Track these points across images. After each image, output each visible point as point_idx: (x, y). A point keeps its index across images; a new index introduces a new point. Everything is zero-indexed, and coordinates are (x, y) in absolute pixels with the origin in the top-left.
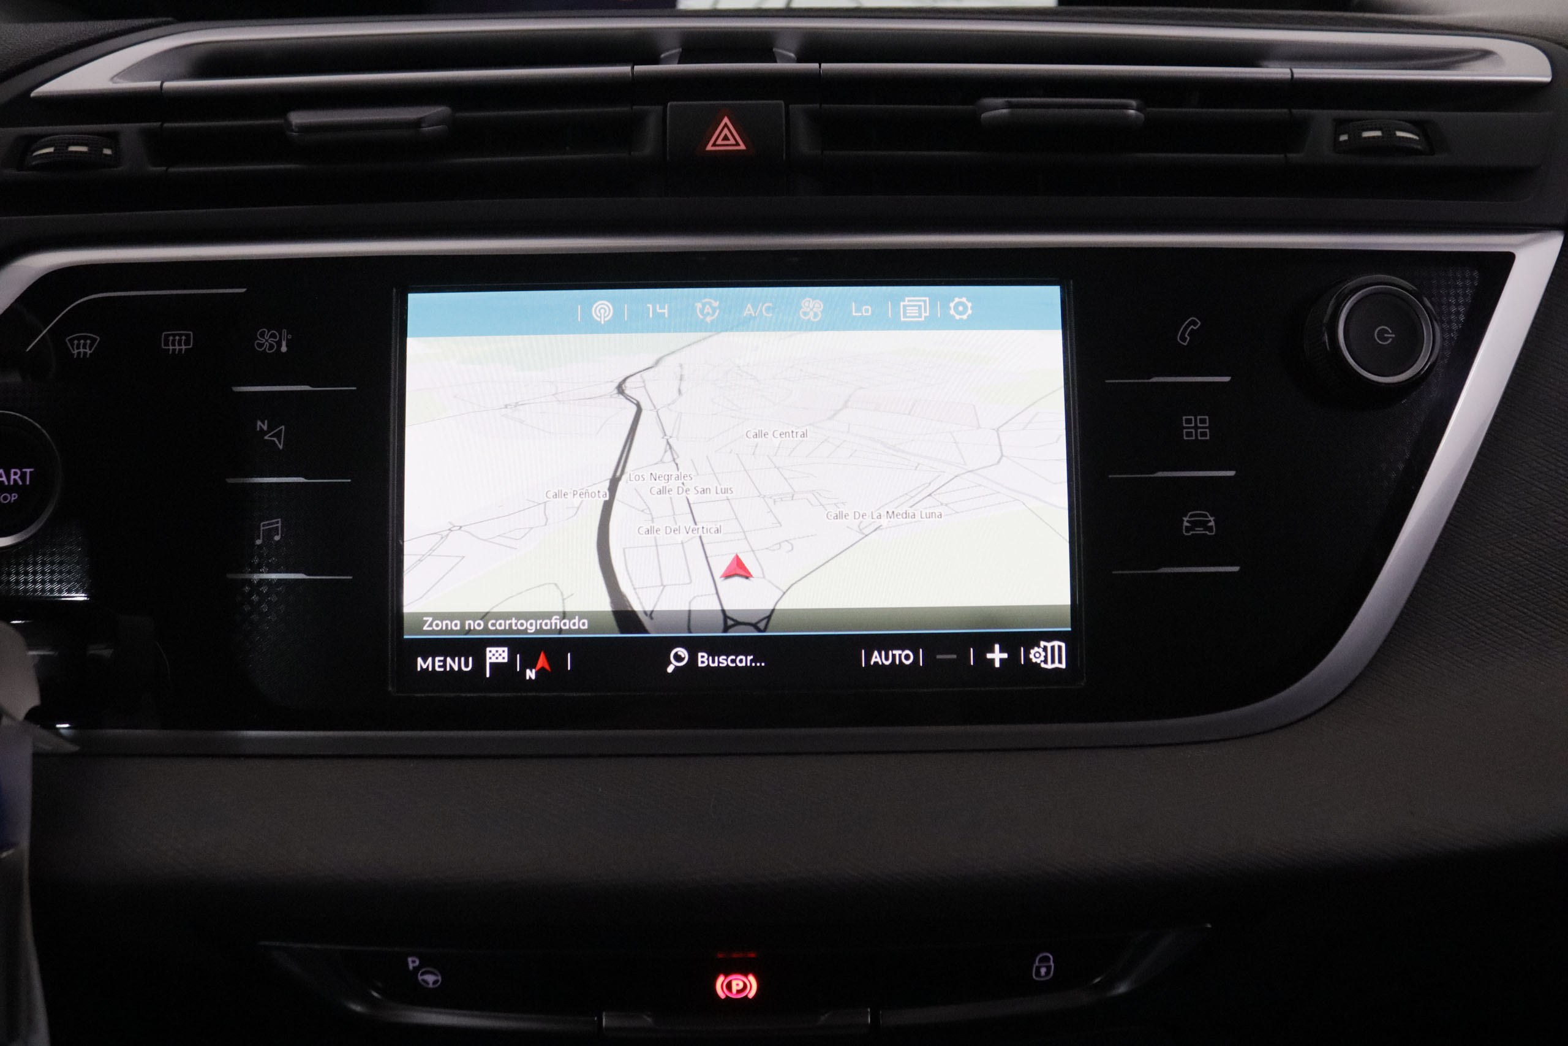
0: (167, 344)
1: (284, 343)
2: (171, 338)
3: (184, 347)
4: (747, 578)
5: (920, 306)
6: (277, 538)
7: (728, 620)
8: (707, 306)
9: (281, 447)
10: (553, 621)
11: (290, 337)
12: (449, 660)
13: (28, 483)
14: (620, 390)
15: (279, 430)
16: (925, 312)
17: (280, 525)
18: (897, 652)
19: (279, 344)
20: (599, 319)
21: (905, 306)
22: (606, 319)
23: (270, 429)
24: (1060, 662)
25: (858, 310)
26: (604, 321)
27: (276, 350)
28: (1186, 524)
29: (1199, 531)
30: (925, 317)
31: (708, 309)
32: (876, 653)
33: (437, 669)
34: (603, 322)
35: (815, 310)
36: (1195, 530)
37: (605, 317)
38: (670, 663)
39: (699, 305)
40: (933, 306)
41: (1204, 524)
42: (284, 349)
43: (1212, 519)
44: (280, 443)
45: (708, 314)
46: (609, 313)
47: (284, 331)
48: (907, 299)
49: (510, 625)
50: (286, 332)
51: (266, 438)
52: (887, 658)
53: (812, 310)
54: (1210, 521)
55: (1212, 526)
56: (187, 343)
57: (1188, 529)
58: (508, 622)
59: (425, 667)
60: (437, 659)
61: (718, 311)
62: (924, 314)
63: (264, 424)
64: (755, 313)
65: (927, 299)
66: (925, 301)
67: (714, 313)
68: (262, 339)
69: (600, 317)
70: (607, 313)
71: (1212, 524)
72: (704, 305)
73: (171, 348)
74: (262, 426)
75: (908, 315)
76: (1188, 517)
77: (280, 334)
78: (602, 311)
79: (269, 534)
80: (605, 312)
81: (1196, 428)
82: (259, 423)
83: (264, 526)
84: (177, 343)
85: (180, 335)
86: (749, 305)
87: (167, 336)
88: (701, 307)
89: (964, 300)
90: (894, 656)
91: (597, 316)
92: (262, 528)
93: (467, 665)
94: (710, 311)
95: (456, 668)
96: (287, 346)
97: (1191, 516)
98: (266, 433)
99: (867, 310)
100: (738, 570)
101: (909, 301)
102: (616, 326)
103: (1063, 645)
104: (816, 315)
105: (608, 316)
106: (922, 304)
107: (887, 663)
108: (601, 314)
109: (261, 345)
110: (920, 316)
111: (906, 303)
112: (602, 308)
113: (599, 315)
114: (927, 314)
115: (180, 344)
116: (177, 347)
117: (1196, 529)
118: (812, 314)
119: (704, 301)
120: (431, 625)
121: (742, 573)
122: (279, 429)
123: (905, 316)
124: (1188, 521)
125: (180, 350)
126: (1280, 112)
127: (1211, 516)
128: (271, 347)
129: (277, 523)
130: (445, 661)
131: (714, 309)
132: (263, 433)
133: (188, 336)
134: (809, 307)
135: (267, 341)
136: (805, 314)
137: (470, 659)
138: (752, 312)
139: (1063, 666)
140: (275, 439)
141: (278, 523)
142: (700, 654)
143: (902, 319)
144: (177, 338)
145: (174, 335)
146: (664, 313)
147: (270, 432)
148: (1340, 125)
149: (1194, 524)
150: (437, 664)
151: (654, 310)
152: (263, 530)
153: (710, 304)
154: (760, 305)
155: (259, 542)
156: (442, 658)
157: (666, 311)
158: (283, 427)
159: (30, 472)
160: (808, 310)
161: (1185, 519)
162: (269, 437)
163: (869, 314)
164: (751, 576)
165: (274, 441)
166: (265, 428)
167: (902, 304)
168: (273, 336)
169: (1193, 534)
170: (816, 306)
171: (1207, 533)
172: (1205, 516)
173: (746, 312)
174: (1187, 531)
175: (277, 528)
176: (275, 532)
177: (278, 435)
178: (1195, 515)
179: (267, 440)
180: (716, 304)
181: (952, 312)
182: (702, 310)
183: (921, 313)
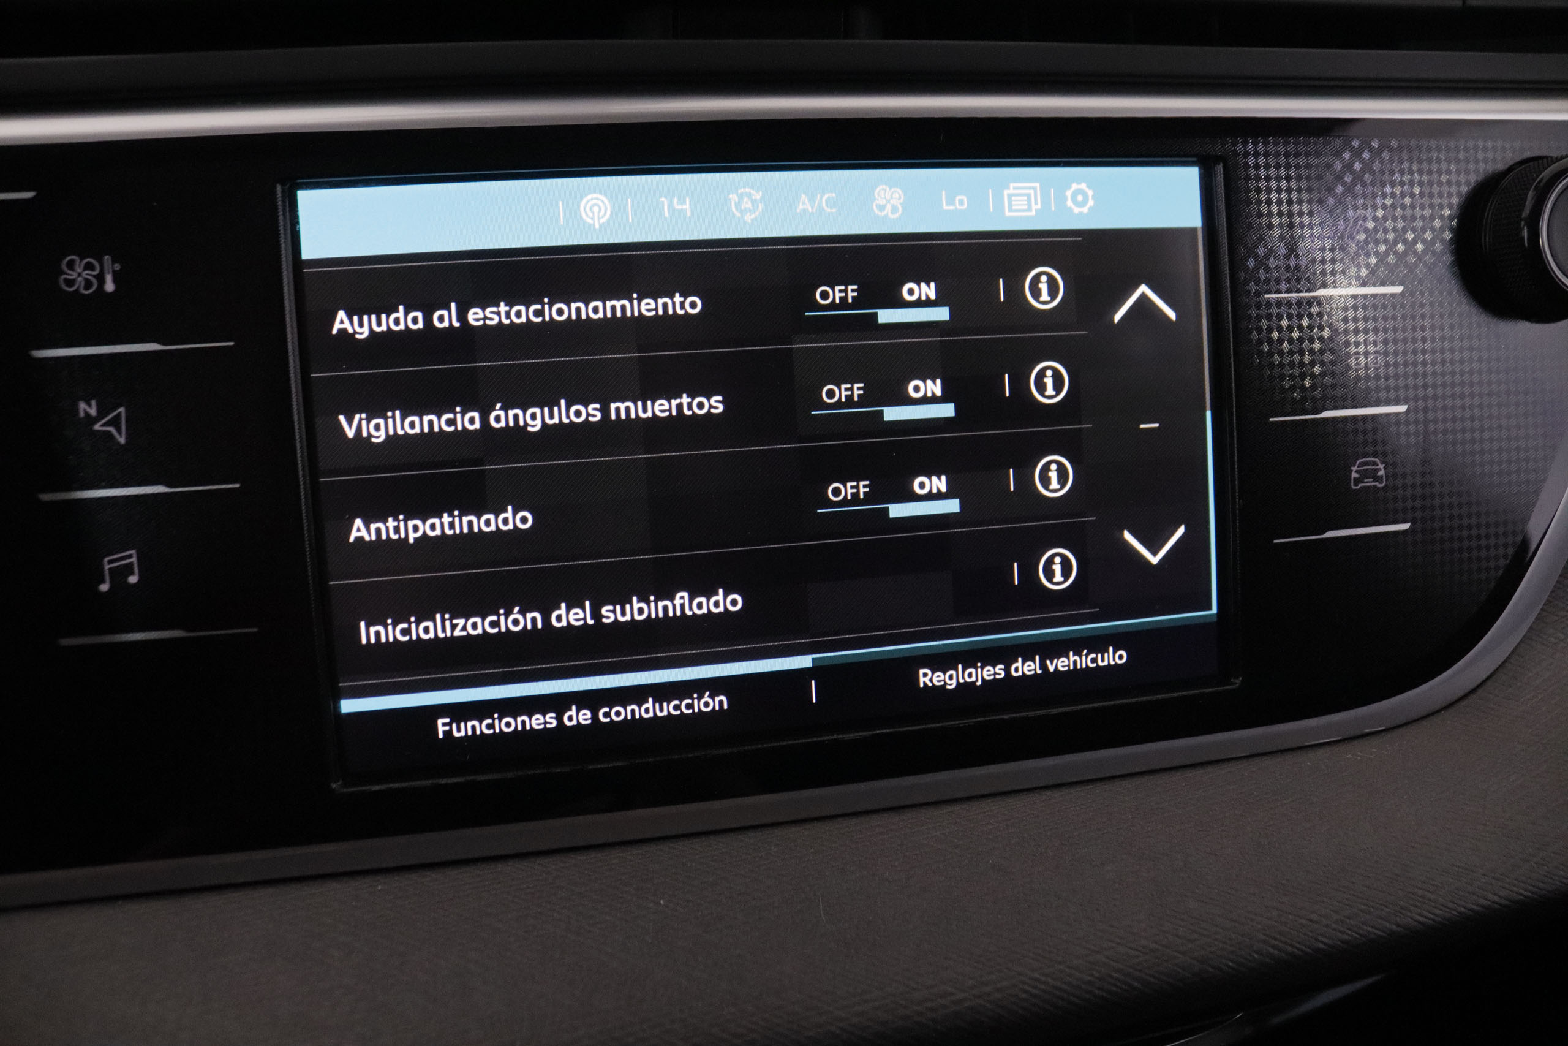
1: (109, 278)
5: (1028, 196)
6: (133, 579)
8: (746, 199)
9: (122, 440)
11: (117, 267)
15: (115, 416)
16: (1036, 203)
17: (134, 560)
19: (101, 279)
20: (591, 222)
21: (1010, 196)
22: (603, 221)
23: (101, 414)
25: (950, 202)
26: (600, 224)
27: (97, 289)
28: (1354, 475)
29: (1369, 482)
30: (1036, 210)
31: (747, 204)
34: (597, 226)
35: (893, 202)
36: (1363, 482)
37: (599, 218)
39: (734, 197)
40: (1045, 194)
41: (1373, 474)
42: (110, 287)
43: (1381, 466)
44: (119, 432)
45: (747, 210)
46: (605, 213)
47: (107, 259)
48: (1012, 185)
50: (110, 262)
51: (97, 427)
53: (888, 202)
54: (1379, 470)
55: (1382, 476)
57: (1357, 481)
61: (761, 206)
62: (1034, 207)
63: (90, 405)
64: (812, 208)
65: (1037, 185)
66: (1035, 189)
67: (755, 208)
68: (71, 272)
69: (593, 219)
70: (601, 214)
71: (1382, 473)
72: (741, 197)
74: (88, 409)
75: (1014, 207)
76: (1356, 466)
77: (101, 265)
78: (596, 209)
79: (120, 574)
80: (600, 209)
81: (1364, 353)
82: (82, 406)
83: (110, 562)
86: (804, 197)
88: (737, 199)
89: (1083, 186)
91: (589, 217)
92: (107, 567)
94: (750, 206)
96: (115, 281)
97: (1361, 465)
98: (95, 420)
99: (961, 202)
101: (1015, 188)
104: (895, 209)
105: (602, 217)
106: (1032, 192)
108: (593, 213)
109: (70, 283)
110: (1029, 209)
111: (1011, 191)
112: (595, 205)
113: (591, 215)
114: (1039, 206)
117: (1366, 480)
118: (889, 208)
119: (741, 191)
122: (115, 413)
123: (1010, 210)
124: (1356, 472)
127: (1382, 464)
128: (88, 284)
129: (130, 556)
131: (755, 203)
132: (91, 420)
134: (885, 198)
135: (80, 275)
136: (882, 208)
138: (808, 206)
140: (111, 429)
141: (132, 557)
143: (1008, 214)
146: (685, 210)
147: (103, 418)
149: (1364, 475)
151: (671, 205)
152: (110, 569)
153: (750, 195)
154: (819, 196)
155: (104, 587)
157: (687, 207)
158: (122, 410)
160: (884, 202)
161: (1354, 469)
162: (103, 425)
163: (965, 206)
165: (109, 432)
166: (93, 412)
167: (1006, 192)
168: (89, 267)
169: (1361, 487)
170: (894, 196)
171: (1377, 484)
172: (1375, 464)
173: (800, 207)
174: (1356, 484)
175: (131, 564)
176: (128, 570)
177: (115, 423)
178: (1366, 463)
179: (98, 431)
180: (757, 196)
181: (1069, 203)
182: (738, 205)
183: (1029, 205)
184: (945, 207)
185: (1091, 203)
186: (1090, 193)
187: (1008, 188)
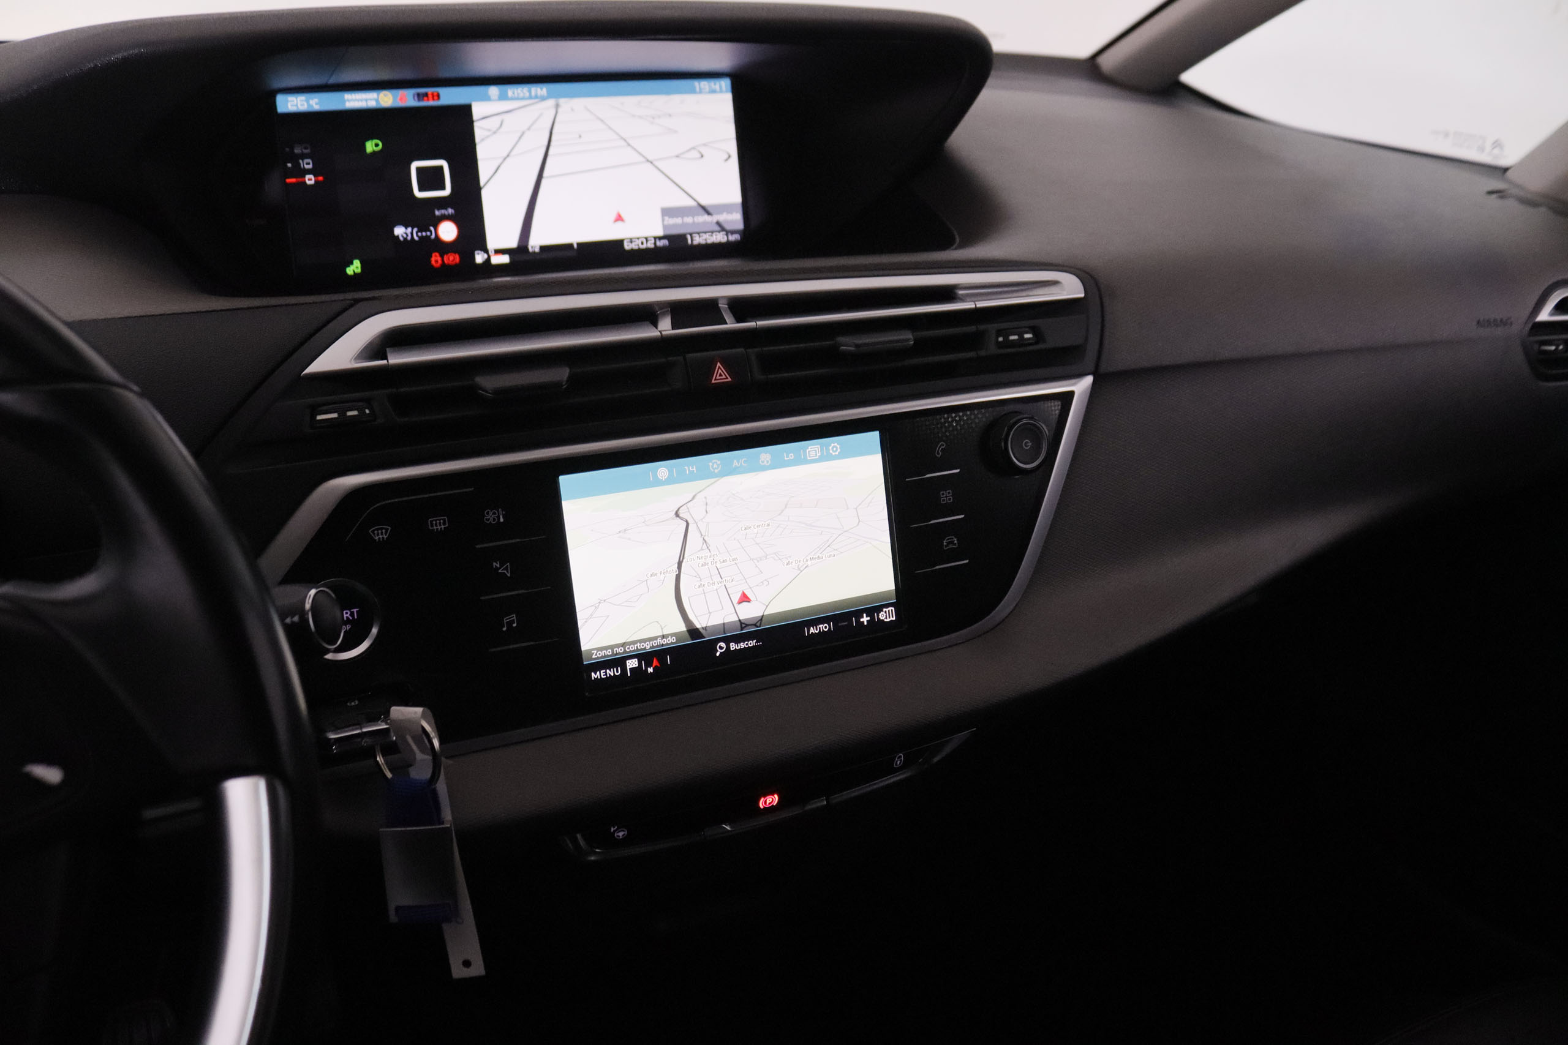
0: (432, 526)
1: (501, 517)
2: (434, 522)
3: (443, 527)
4: (749, 602)
5: (816, 450)
6: (515, 625)
7: (742, 624)
8: (715, 464)
9: (509, 575)
10: (658, 641)
11: (504, 513)
12: (608, 671)
13: (356, 617)
14: (677, 515)
18: (821, 626)
19: (498, 517)
20: (661, 478)
21: (809, 452)
23: (501, 566)
24: (893, 617)
25: (787, 457)
27: (497, 521)
28: (945, 544)
29: (951, 546)
30: (819, 456)
31: (715, 466)
32: (812, 628)
33: (603, 677)
34: (663, 478)
35: (768, 459)
38: (718, 651)
39: (711, 464)
40: (822, 450)
41: (952, 543)
42: (502, 520)
44: (508, 572)
45: (716, 468)
46: (666, 473)
47: (500, 510)
49: (637, 647)
51: (500, 571)
52: (817, 630)
53: (766, 458)
55: (955, 544)
56: (444, 524)
57: (946, 546)
58: (636, 646)
59: (596, 677)
60: (602, 672)
61: (722, 465)
62: (818, 454)
63: (497, 563)
64: (738, 464)
65: (819, 446)
67: (718, 467)
68: (488, 516)
71: (956, 542)
72: (713, 464)
73: (435, 528)
74: (496, 565)
75: (811, 455)
76: (945, 541)
77: (498, 511)
79: (510, 624)
80: (664, 474)
81: (946, 497)
82: (494, 564)
83: (506, 620)
84: (439, 524)
85: (440, 520)
86: (735, 461)
87: (431, 522)
89: (836, 444)
90: (820, 628)
91: (660, 476)
92: (505, 621)
93: (617, 672)
94: (716, 467)
95: (612, 675)
96: (503, 518)
97: (947, 540)
98: (500, 568)
99: (791, 456)
100: (745, 598)
101: (811, 448)
102: (670, 481)
103: (893, 609)
104: (768, 462)
105: (666, 476)
106: (817, 449)
107: (817, 632)
109: (488, 520)
110: (817, 456)
111: (809, 450)
112: (663, 471)
114: (820, 454)
115: (440, 525)
116: (439, 527)
117: (949, 546)
118: (766, 462)
120: (596, 655)
121: (746, 600)
122: (506, 565)
125: (441, 528)
126: (972, 329)
127: (955, 538)
128: (494, 520)
130: (606, 672)
131: (718, 465)
132: (497, 569)
133: (444, 520)
134: (763, 457)
135: (491, 517)
136: (763, 462)
137: (619, 668)
139: (894, 619)
140: (505, 571)
141: (514, 617)
142: (731, 644)
143: (808, 458)
144: (438, 522)
145: (436, 521)
146: (694, 471)
148: (999, 333)
149: (948, 543)
150: (602, 674)
151: (689, 470)
154: (741, 460)
155: (505, 629)
156: (604, 671)
157: (695, 469)
158: (508, 564)
159: (357, 611)
160: (763, 459)
162: (502, 570)
163: (793, 457)
164: (751, 600)
166: (498, 566)
167: (807, 450)
168: (494, 513)
169: (948, 548)
171: (954, 547)
172: (952, 539)
173: (734, 465)
174: (946, 547)
175: (514, 620)
176: (513, 622)
177: (506, 569)
178: (948, 539)
179: (501, 573)
180: (719, 462)
181: (831, 452)
182: (712, 467)
183: (816, 454)
184: (786, 459)
185: (839, 450)
186: (838, 446)
187: (808, 448)
